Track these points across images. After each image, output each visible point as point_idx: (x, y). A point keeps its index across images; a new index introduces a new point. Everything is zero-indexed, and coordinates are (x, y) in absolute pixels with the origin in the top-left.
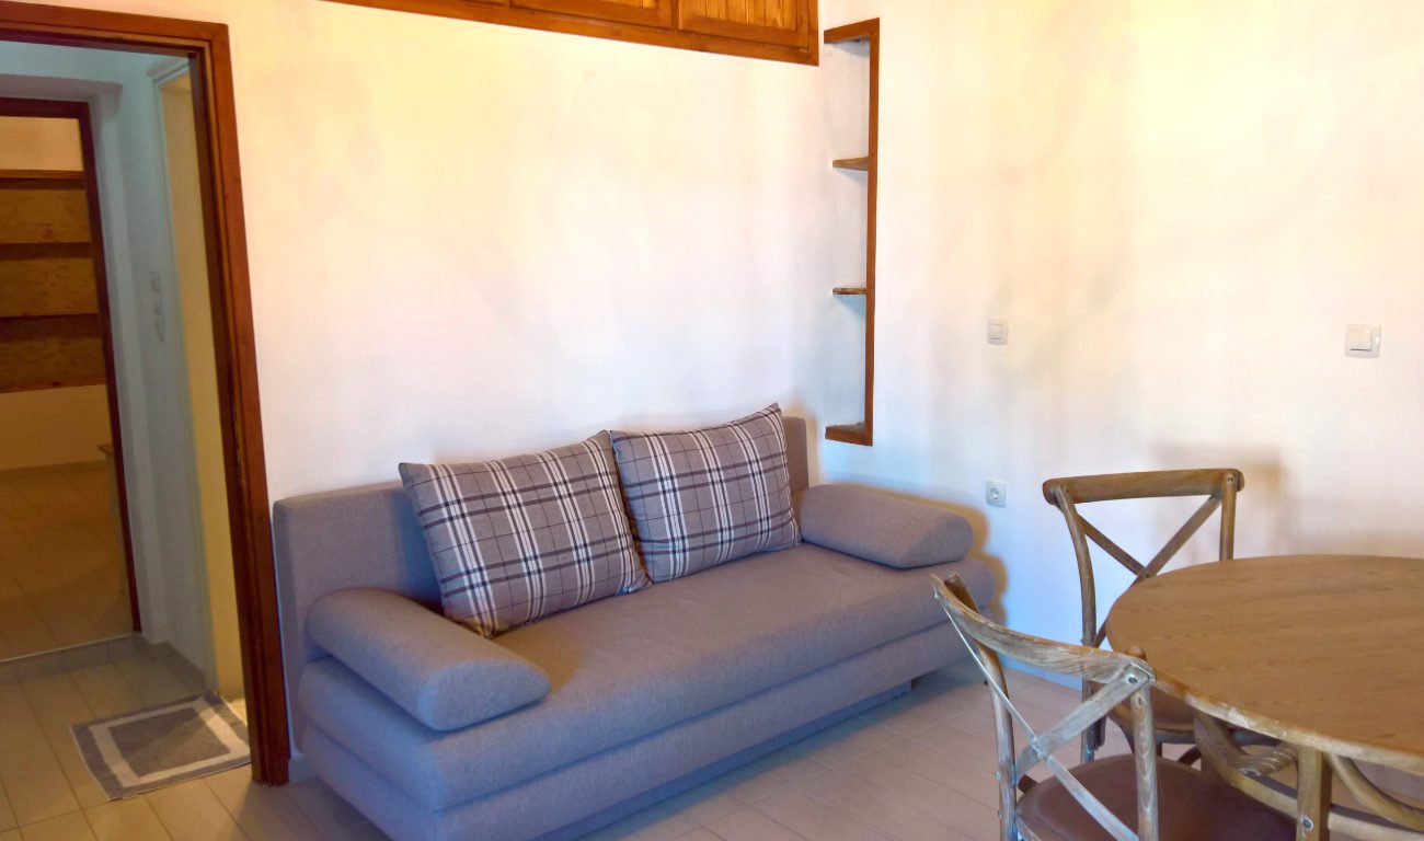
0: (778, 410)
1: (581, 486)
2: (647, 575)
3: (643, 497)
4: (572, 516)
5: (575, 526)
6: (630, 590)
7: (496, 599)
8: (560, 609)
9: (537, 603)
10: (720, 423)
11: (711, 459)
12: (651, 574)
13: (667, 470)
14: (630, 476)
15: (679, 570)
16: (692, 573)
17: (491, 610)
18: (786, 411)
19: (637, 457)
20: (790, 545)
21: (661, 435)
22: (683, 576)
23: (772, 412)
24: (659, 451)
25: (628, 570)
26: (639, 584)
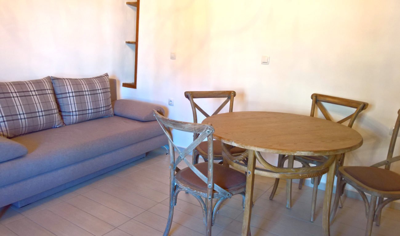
0: (108, 75)
1: (40, 92)
2: (64, 123)
3: (62, 98)
4: (37, 102)
5: (38, 105)
6: (58, 127)
7: (8, 127)
8: (32, 131)
9: (24, 129)
10: (89, 77)
11: (85, 88)
12: (65, 122)
13: (71, 90)
14: (58, 91)
15: (74, 121)
16: (79, 122)
17: (7, 130)
18: (110, 76)
19: (61, 85)
20: (110, 116)
21: (69, 79)
22: (75, 123)
23: (106, 76)
24: (68, 84)
25: (57, 120)
26: (60, 125)
